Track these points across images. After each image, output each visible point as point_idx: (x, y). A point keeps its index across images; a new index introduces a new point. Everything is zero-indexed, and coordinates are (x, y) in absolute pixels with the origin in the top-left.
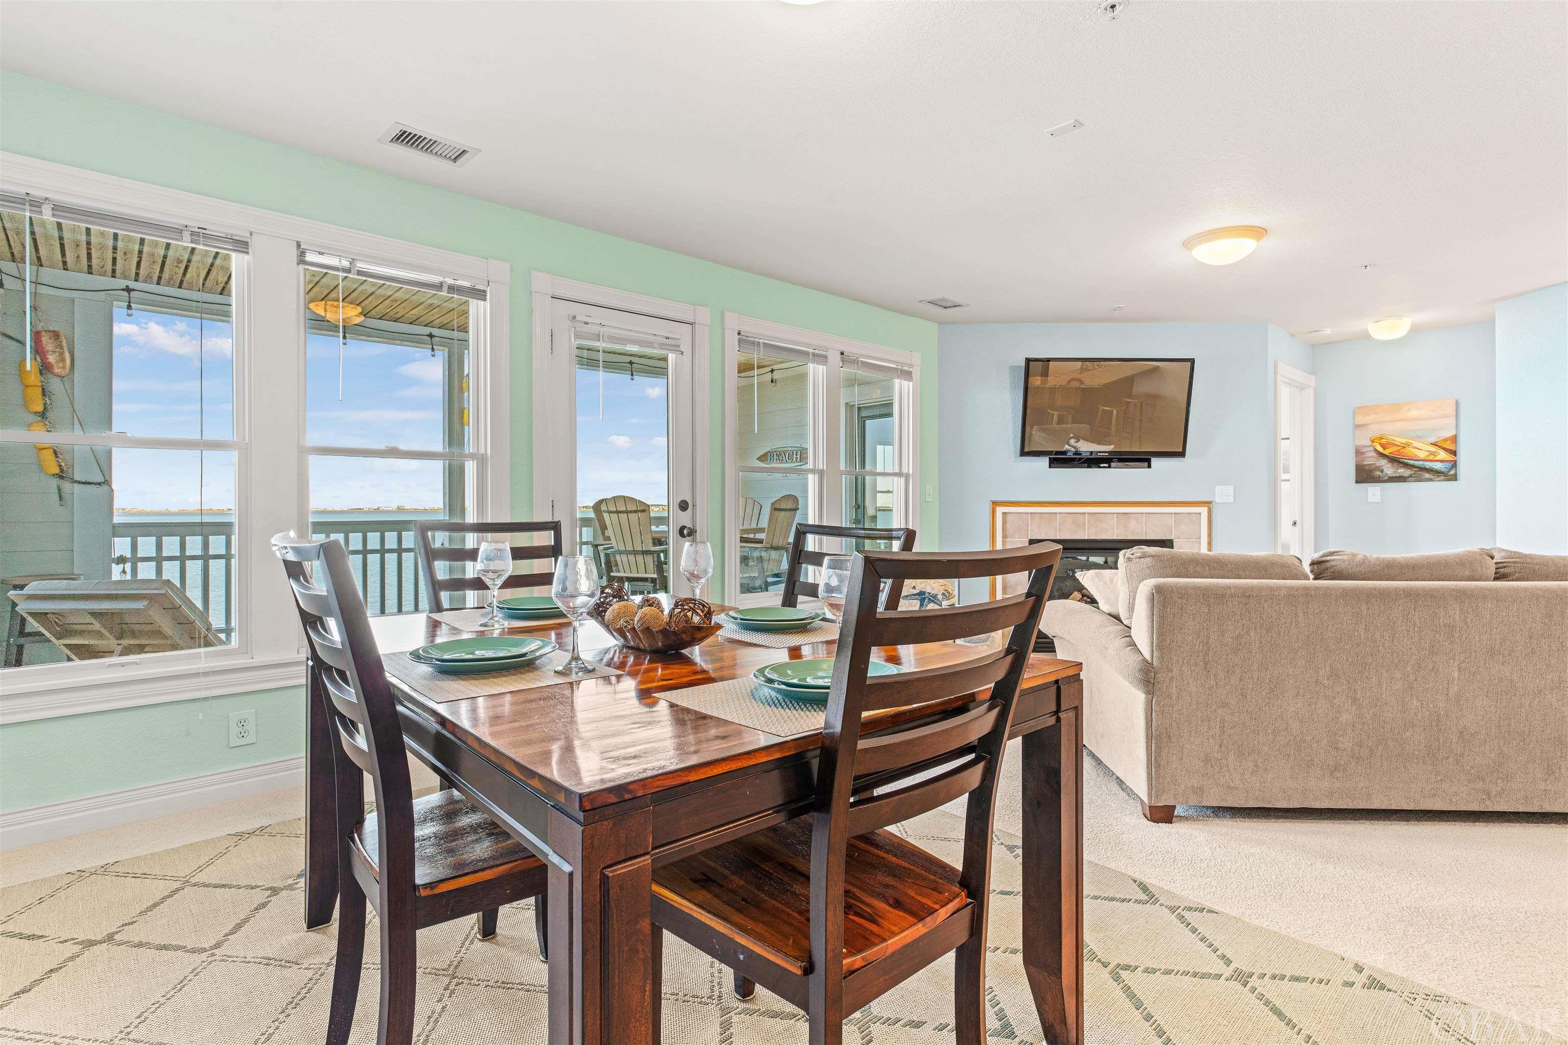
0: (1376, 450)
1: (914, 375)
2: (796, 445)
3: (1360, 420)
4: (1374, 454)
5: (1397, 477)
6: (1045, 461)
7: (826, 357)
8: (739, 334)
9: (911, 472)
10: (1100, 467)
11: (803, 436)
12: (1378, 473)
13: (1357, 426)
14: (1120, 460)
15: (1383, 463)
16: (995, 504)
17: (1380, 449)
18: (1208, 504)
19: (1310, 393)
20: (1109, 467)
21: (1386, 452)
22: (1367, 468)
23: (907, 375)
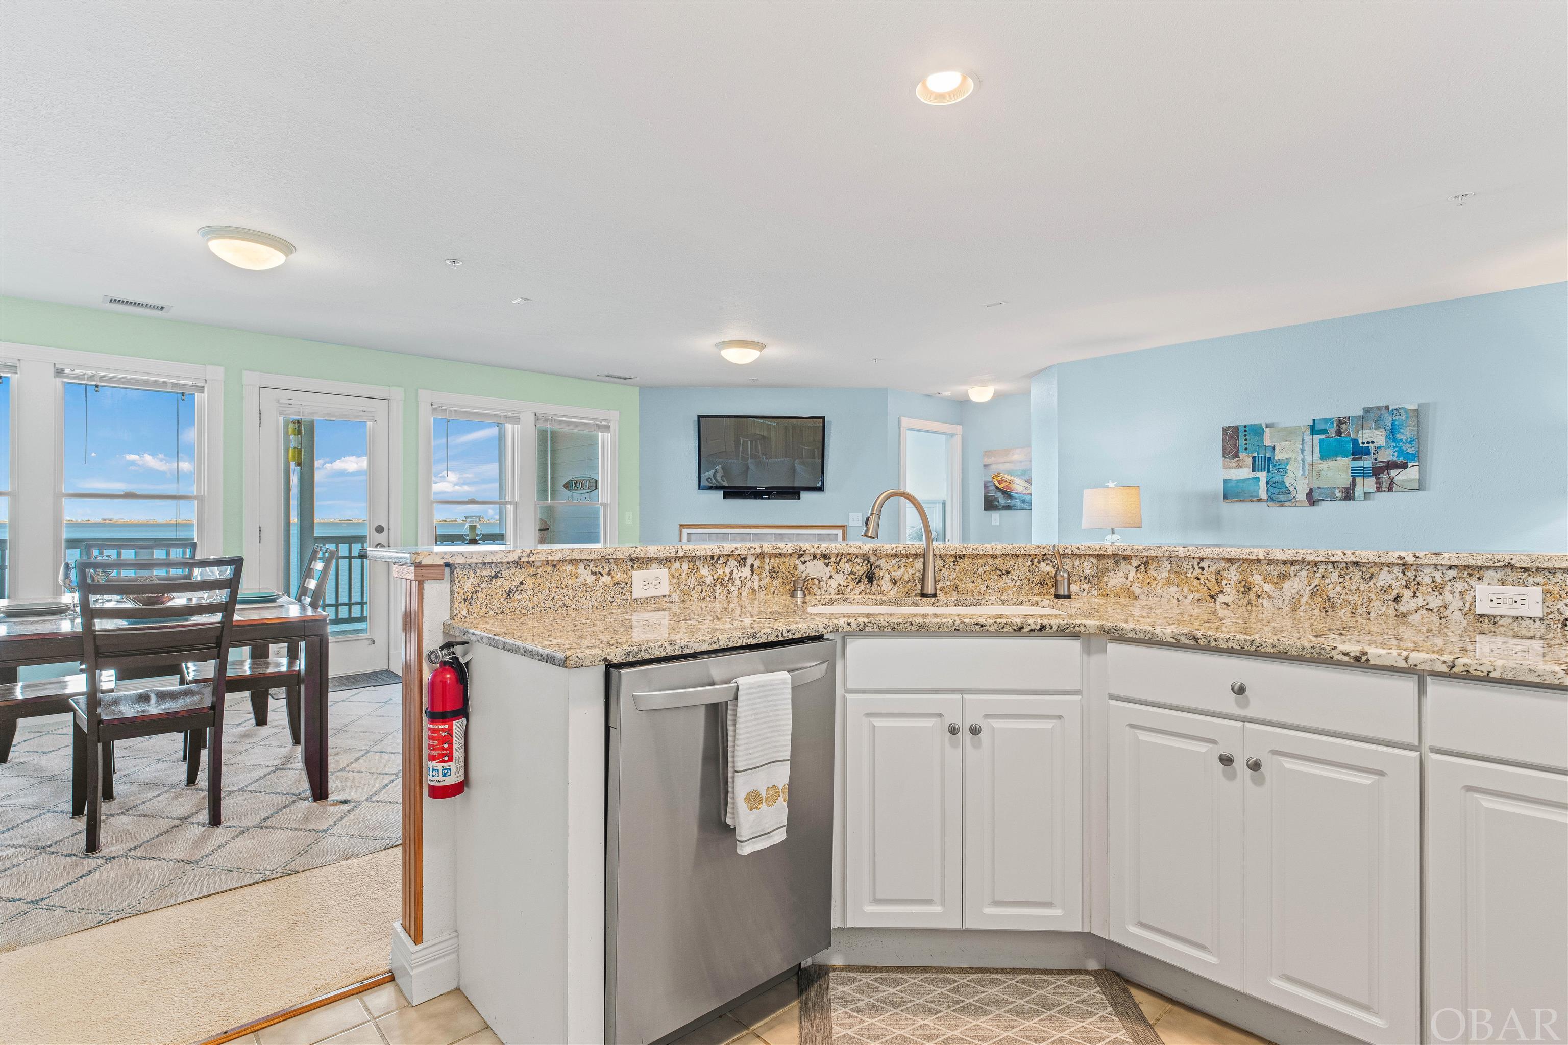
0: (995, 485)
1: (612, 428)
2: (587, 476)
3: (988, 461)
4: (993, 488)
5: (1006, 506)
6: (721, 493)
7: (519, 418)
8: (432, 405)
9: (609, 502)
10: (762, 498)
11: (594, 468)
12: (996, 503)
13: (985, 466)
14: (778, 493)
15: (999, 495)
16: (682, 526)
17: (997, 484)
18: (843, 527)
19: (957, 440)
20: (769, 498)
21: (1001, 487)
22: (990, 498)
23: (607, 428)
